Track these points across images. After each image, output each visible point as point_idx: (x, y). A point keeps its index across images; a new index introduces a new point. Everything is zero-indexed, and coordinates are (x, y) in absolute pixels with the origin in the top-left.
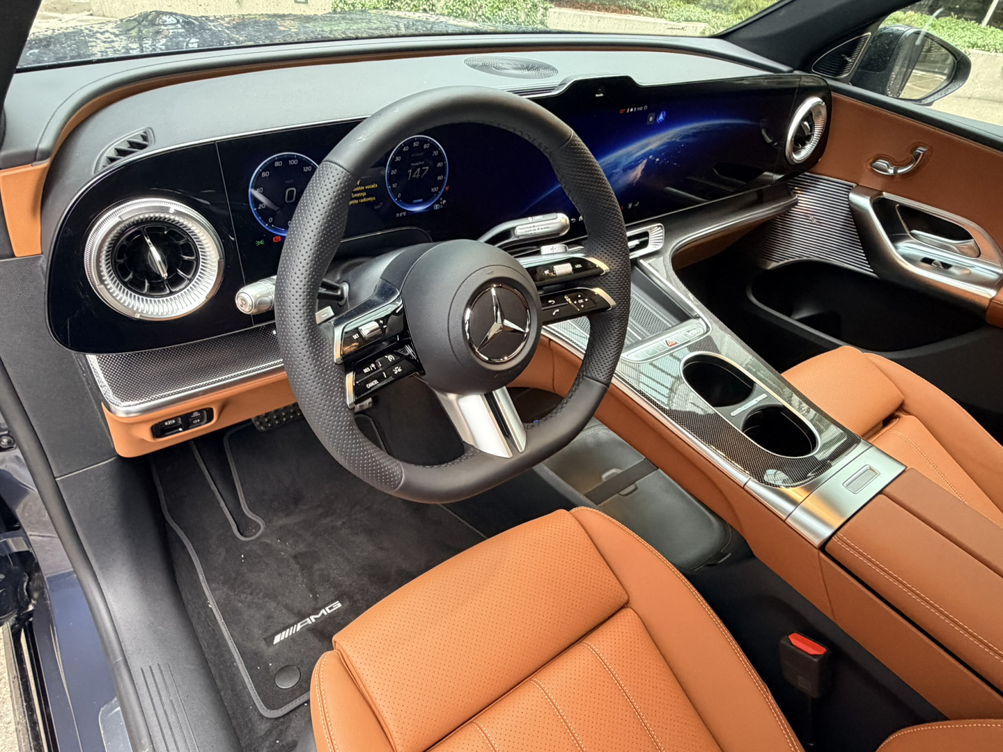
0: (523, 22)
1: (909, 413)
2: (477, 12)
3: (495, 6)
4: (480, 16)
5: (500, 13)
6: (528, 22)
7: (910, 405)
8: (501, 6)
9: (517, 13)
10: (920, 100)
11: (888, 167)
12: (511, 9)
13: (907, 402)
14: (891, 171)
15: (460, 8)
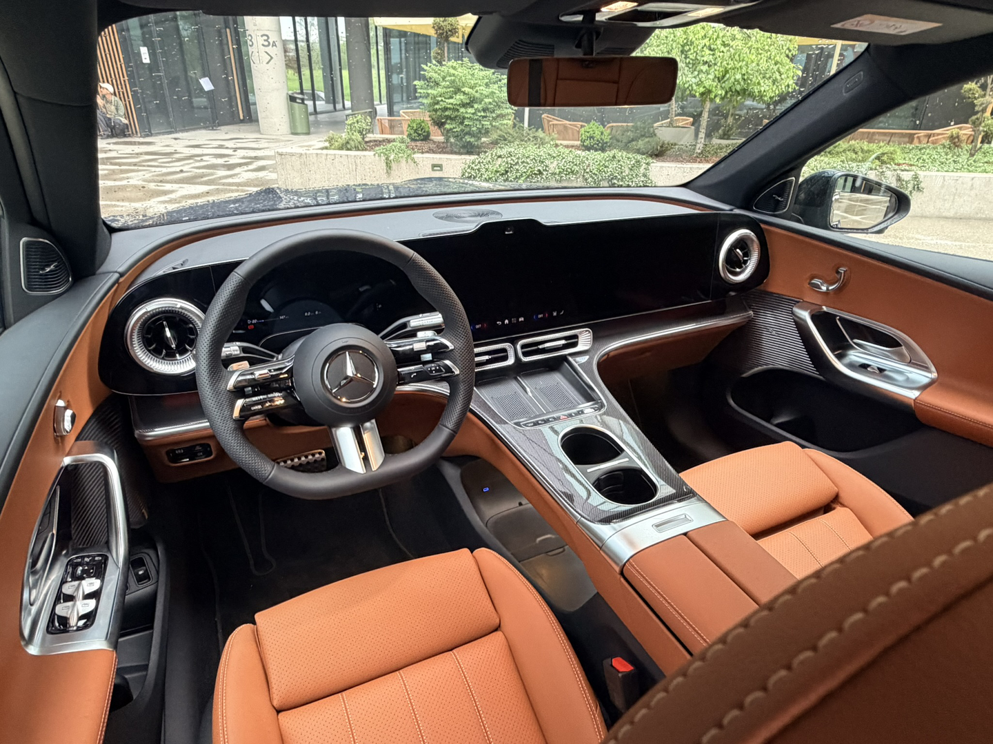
0: (627, 176)
1: (843, 505)
2: (585, 170)
3: (601, 164)
4: (587, 173)
5: (606, 169)
6: (632, 175)
7: (844, 497)
8: (607, 164)
9: (621, 168)
10: (867, 229)
11: (822, 284)
12: (615, 166)
13: (842, 495)
14: (824, 288)
15: (570, 167)
